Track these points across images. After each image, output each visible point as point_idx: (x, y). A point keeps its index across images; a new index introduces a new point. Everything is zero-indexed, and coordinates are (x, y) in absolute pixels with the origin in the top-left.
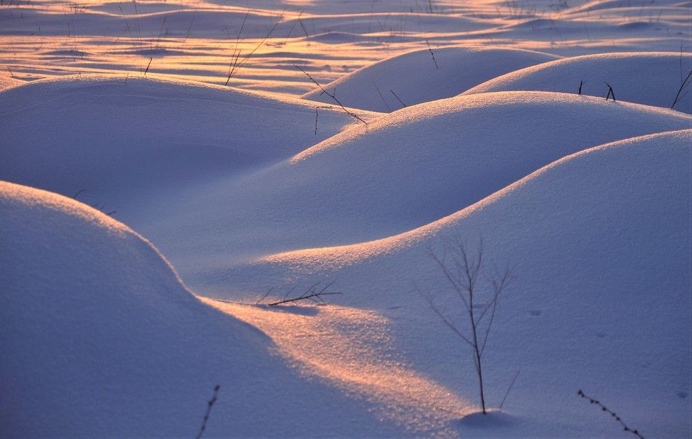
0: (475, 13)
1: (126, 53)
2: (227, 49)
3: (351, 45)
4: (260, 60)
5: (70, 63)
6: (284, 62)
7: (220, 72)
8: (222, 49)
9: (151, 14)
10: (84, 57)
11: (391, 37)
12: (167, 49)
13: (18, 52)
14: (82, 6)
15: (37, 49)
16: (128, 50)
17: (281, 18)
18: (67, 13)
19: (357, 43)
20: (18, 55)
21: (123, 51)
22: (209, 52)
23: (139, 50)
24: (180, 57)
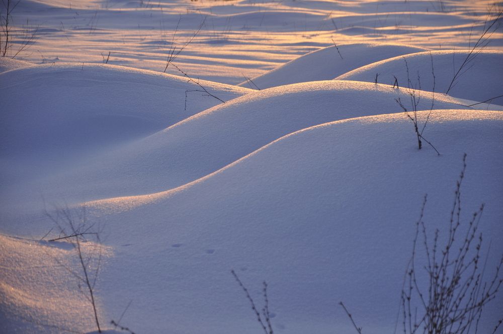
0: (470, 12)
1: (201, 43)
2: (272, 40)
3: (361, 37)
4: (287, 48)
5: (154, 50)
6: (303, 49)
7: (254, 57)
8: (268, 40)
9: (238, 14)
10: (166, 46)
11: (395, 30)
12: (229, 40)
13: (126, 42)
14: (197, 8)
15: (142, 39)
16: (201, 41)
17: (327, 16)
18: (182, 13)
19: (366, 35)
20: (126, 44)
21: (199, 41)
22: (258, 42)
23: (209, 40)
24: (235, 45)
